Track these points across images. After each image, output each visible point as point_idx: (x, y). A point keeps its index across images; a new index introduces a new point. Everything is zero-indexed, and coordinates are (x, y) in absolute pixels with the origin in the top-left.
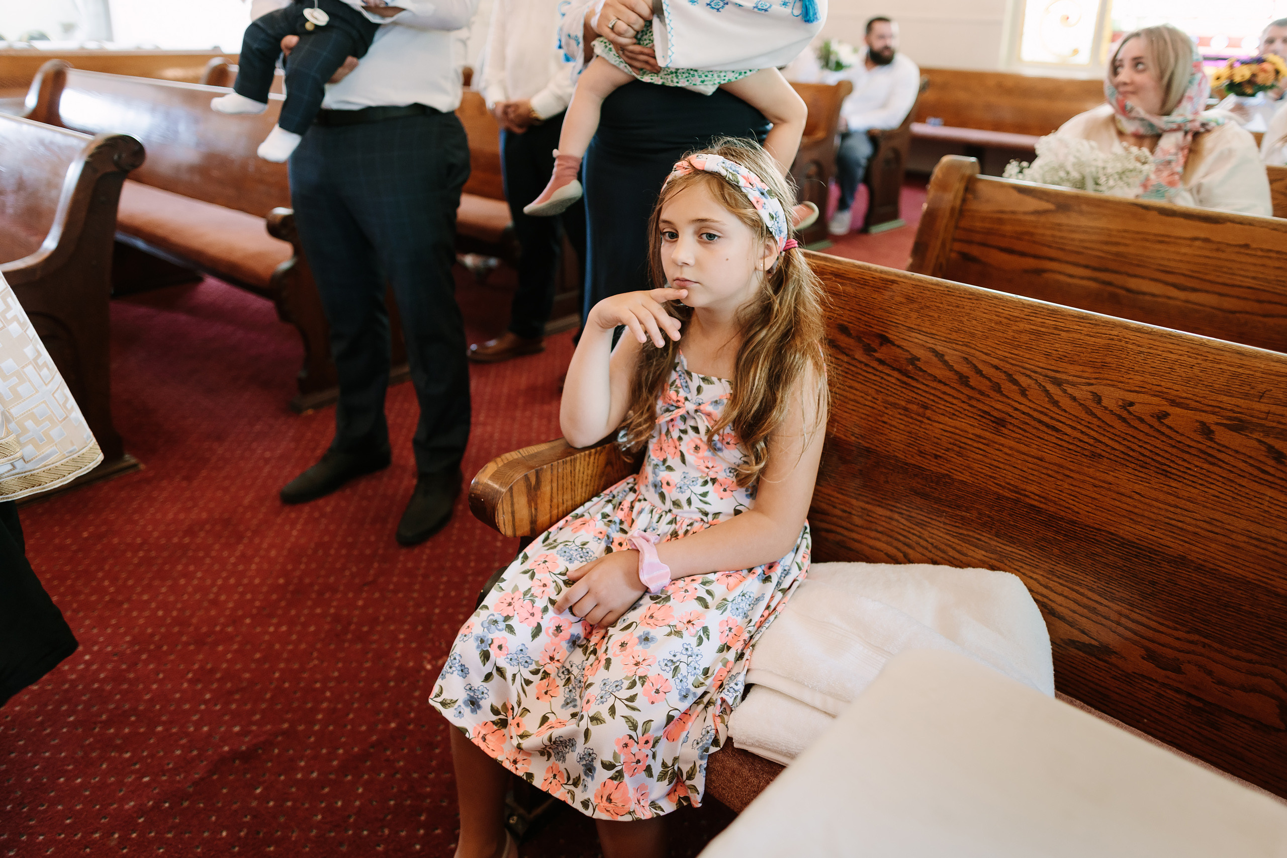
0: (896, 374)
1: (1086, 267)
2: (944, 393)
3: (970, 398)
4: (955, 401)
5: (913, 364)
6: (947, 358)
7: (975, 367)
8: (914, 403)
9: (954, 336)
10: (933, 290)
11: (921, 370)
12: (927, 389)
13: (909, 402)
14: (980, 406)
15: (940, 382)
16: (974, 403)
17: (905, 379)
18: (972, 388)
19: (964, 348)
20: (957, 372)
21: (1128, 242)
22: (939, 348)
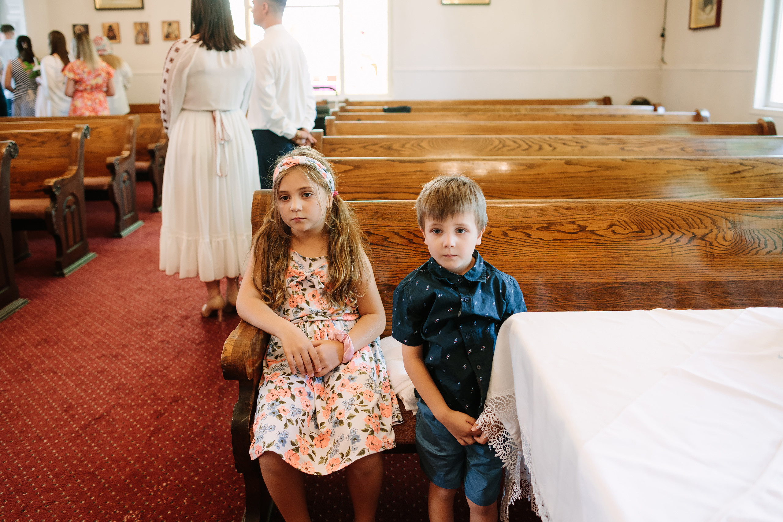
0: (380, 247)
1: (375, 193)
2: (404, 249)
3: (416, 248)
4: (409, 251)
5: (386, 241)
6: (400, 234)
7: (414, 234)
8: (391, 258)
9: (401, 223)
10: (385, 206)
11: (390, 242)
12: (395, 250)
13: (389, 258)
14: (420, 250)
15: (401, 245)
16: (418, 249)
17: (384, 248)
18: (415, 243)
19: (407, 228)
20: (407, 239)
21: (389, 178)
22: (396, 231)
